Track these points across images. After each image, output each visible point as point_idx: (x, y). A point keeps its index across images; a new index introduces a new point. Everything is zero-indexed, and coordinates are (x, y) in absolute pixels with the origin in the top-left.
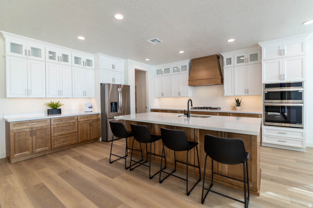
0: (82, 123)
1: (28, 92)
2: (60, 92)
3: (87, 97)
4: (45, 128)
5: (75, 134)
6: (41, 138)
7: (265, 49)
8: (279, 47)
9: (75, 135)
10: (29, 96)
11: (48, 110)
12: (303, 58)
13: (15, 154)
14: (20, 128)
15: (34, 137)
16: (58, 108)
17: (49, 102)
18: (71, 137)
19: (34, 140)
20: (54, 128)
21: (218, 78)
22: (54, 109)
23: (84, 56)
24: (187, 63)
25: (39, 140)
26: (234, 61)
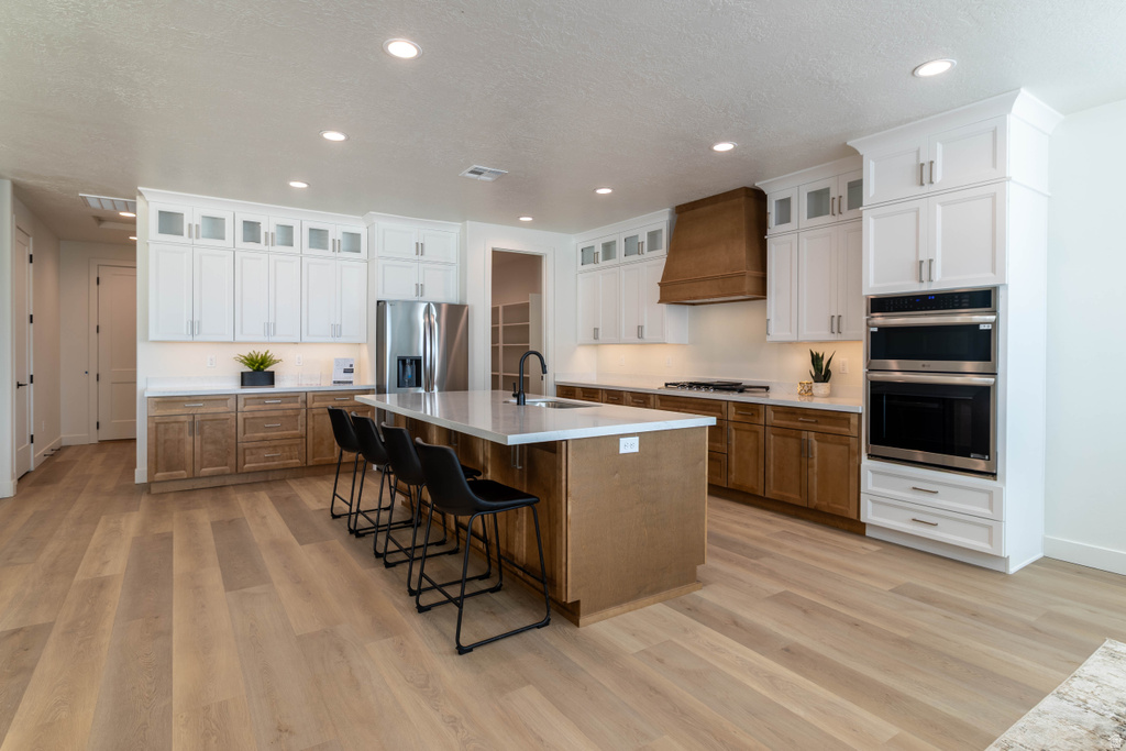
0: (318, 414)
1: (193, 327)
2: (270, 328)
3: (342, 339)
4: (223, 416)
5: (298, 441)
6: (214, 442)
7: (872, 164)
8: (918, 152)
9: (297, 445)
10: (196, 338)
11: (242, 373)
12: (995, 194)
13: (156, 472)
14: (169, 412)
15: (197, 438)
16: (267, 369)
17: (246, 351)
18: (287, 449)
19: (197, 444)
20: (245, 419)
21: (742, 275)
22: (258, 372)
23: (337, 225)
24: (661, 221)
25: (210, 447)
26: (800, 208)
